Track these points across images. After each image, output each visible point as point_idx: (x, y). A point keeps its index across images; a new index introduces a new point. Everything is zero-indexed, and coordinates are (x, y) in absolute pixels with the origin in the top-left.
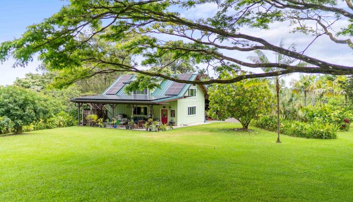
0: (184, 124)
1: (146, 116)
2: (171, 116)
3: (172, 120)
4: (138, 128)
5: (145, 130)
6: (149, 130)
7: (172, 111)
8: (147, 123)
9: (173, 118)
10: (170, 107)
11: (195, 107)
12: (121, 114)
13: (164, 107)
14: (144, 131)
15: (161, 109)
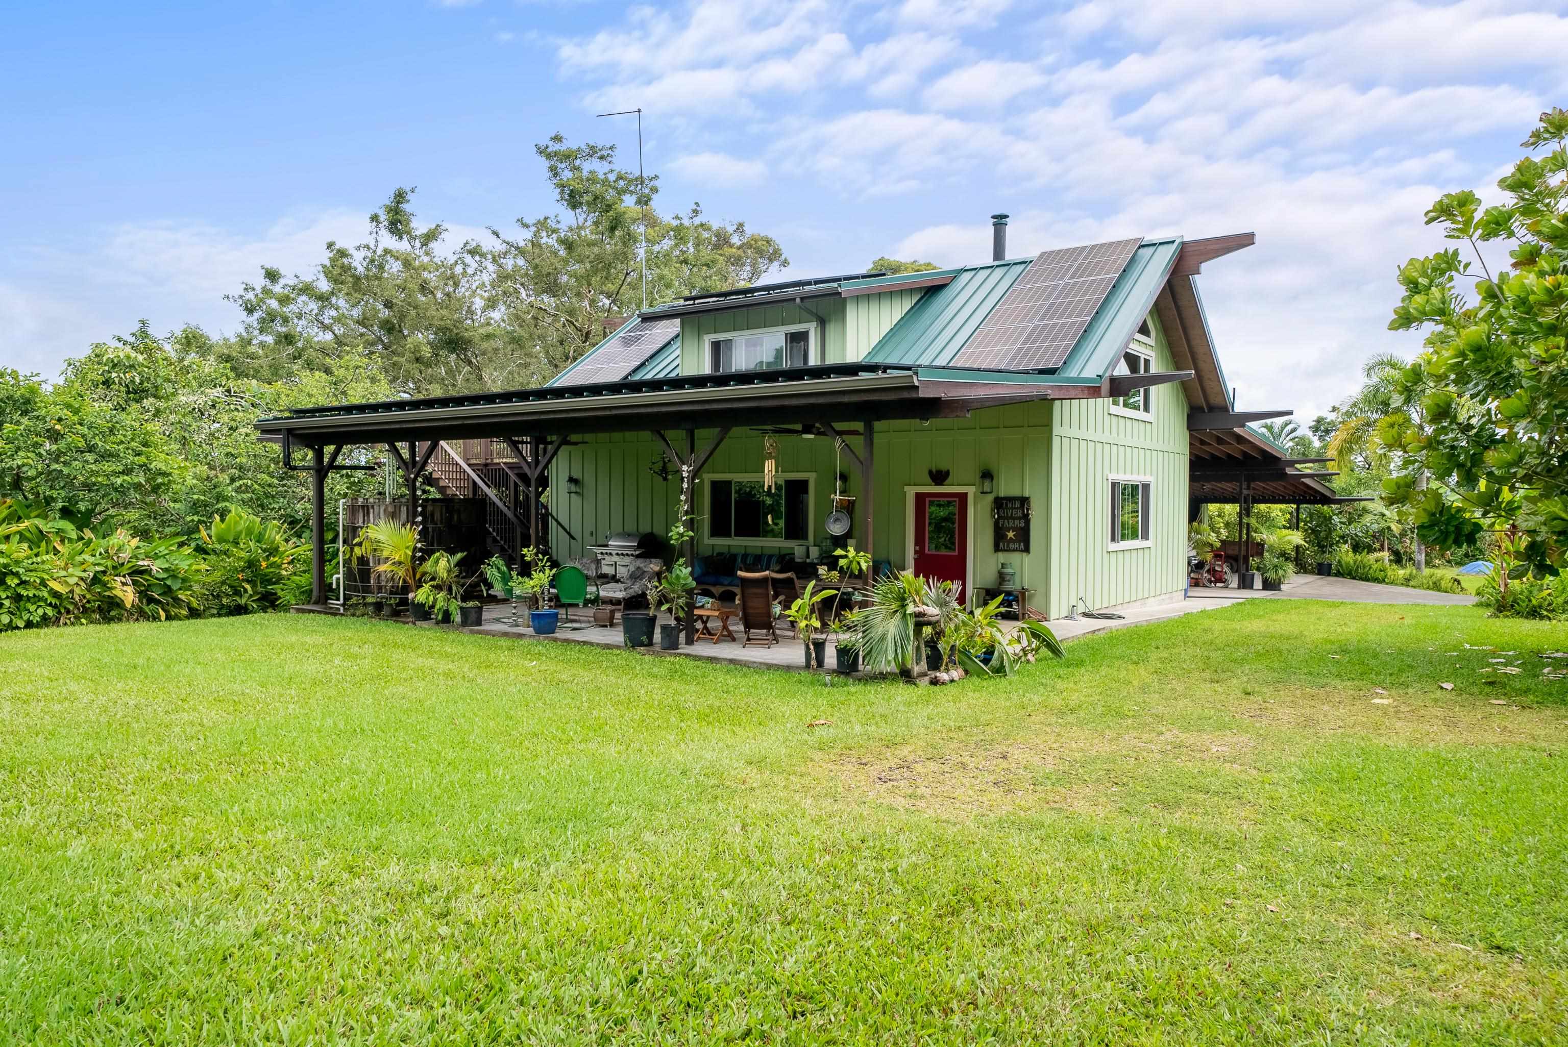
0: (1097, 606)
1: (797, 548)
2: (1000, 543)
3: (1002, 577)
4: (731, 638)
5: (794, 654)
6: (831, 658)
7: (999, 503)
8: (808, 597)
9: (1015, 560)
10: (987, 475)
11: (1146, 487)
12: (625, 535)
13: (939, 477)
14: (788, 668)
15: (911, 492)
